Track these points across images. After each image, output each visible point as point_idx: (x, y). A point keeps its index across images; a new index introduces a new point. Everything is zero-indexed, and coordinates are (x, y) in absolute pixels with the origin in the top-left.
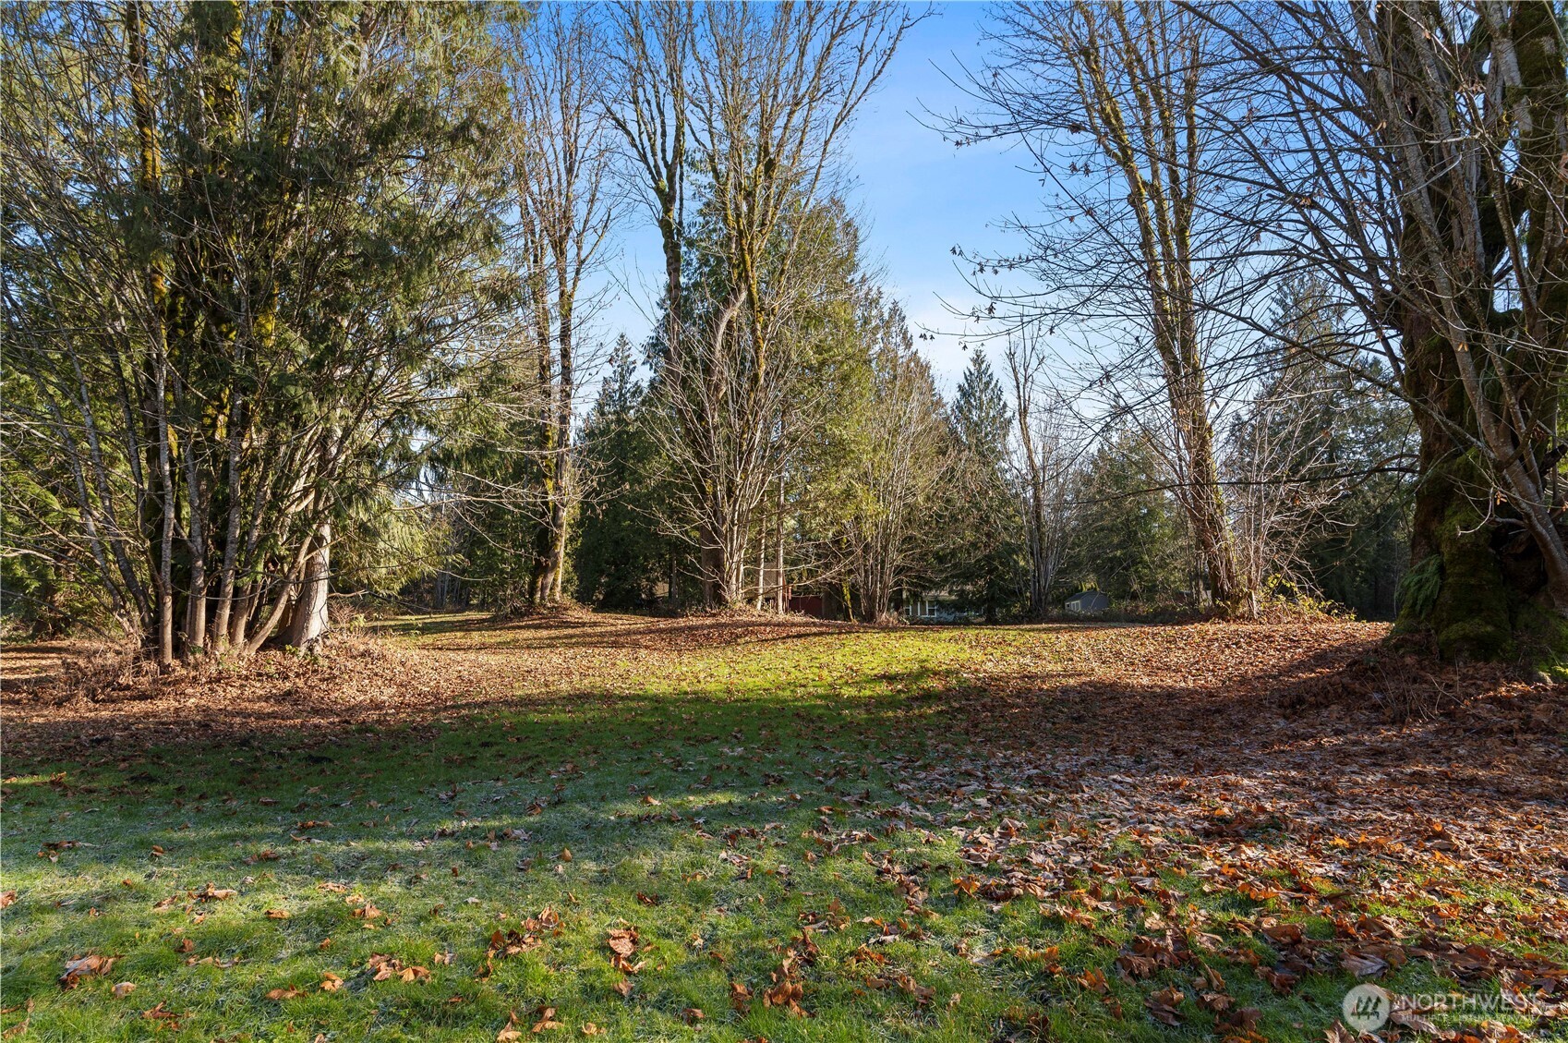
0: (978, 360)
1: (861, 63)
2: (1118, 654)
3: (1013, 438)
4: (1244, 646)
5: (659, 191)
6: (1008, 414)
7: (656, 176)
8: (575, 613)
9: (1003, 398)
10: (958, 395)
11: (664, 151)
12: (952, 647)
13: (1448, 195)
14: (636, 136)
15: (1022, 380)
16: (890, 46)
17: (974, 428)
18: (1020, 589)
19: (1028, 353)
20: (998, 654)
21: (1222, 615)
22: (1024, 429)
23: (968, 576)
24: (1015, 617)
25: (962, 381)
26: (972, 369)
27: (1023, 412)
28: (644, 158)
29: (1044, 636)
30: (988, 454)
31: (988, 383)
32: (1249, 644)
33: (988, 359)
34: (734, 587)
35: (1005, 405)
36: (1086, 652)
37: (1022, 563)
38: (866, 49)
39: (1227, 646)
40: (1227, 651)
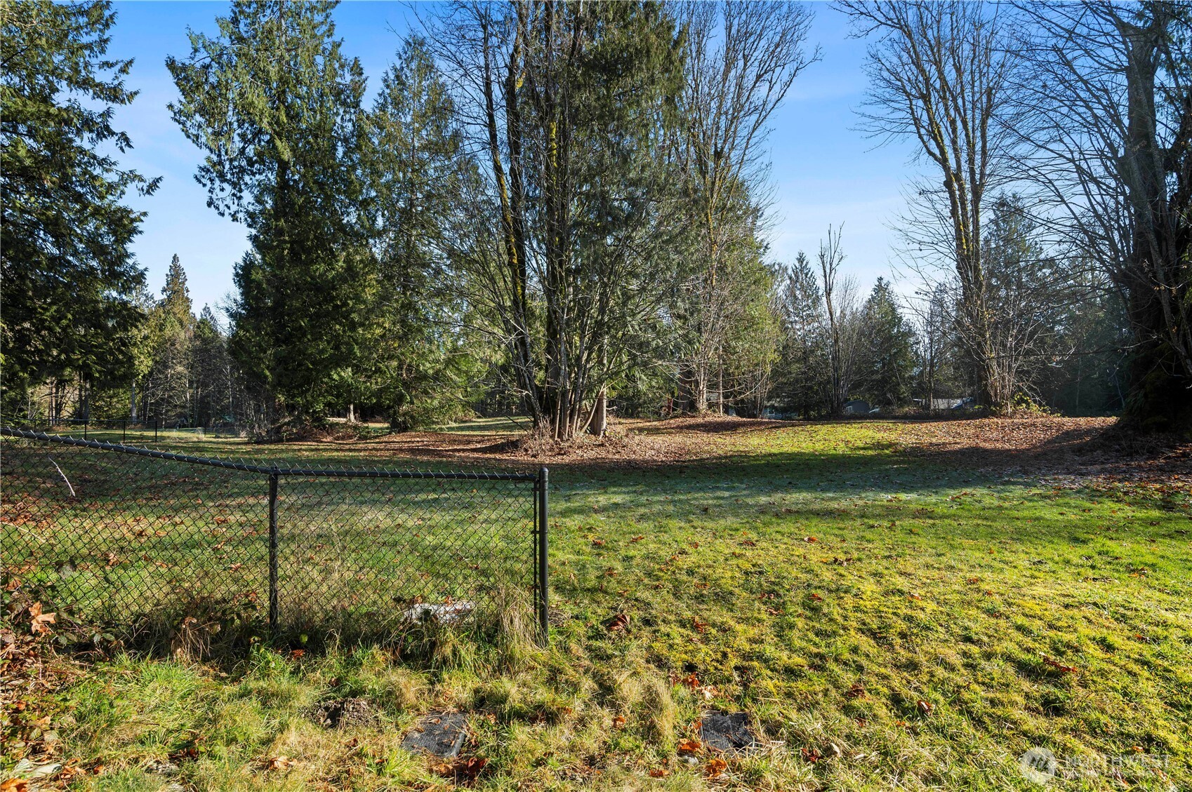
0: (801, 259)
3: (823, 308)
9: (817, 283)
13: (1163, 231)
15: (828, 271)
19: (832, 254)
22: (829, 302)
25: (791, 273)
26: (797, 265)
27: (829, 292)
31: (807, 274)
33: (807, 258)
35: (818, 288)
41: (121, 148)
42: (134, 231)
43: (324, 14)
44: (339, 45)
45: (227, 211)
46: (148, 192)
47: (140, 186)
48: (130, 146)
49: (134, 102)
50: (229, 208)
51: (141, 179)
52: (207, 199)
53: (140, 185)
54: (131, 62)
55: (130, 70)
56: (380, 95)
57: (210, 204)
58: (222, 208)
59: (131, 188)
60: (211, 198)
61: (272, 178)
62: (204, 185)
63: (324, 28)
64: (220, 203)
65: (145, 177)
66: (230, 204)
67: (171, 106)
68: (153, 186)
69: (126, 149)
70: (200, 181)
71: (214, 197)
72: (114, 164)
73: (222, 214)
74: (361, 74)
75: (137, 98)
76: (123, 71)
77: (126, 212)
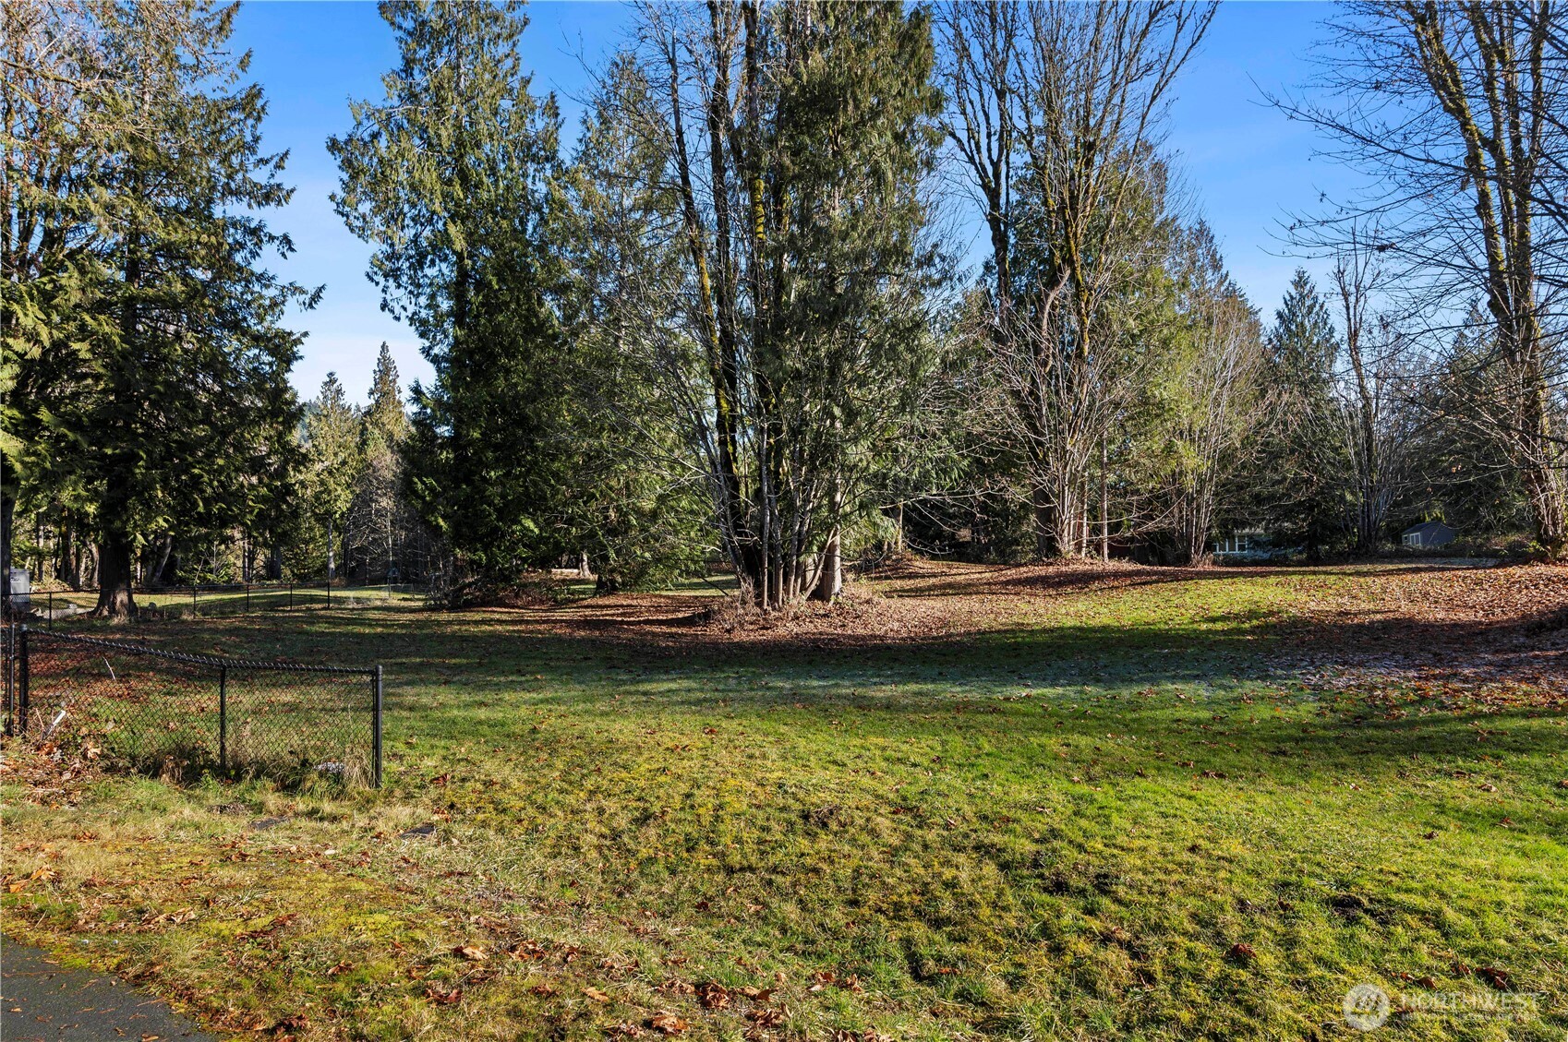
0: (1300, 282)
1: (1180, 28)
2: (1426, 595)
3: (1341, 364)
4: (1542, 587)
5: (985, 186)
6: (1337, 337)
7: (981, 171)
8: (917, 563)
9: (1329, 322)
10: (1277, 323)
11: (989, 150)
12: (1279, 590)
14: (965, 141)
15: (1352, 300)
16: (1210, 8)
17: (1294, 356)
18: (1346, 526)
19: (1360, 270)
20: (1320, 595)
21: (1542, 558)
22: (1355, 353)
23: (1289, 513)
24: (1340, 554)
25: (1282, 306)
26: (1294, 293)
27: (1353, 335)
28: (971, 160)
29: (1362, 580)
30: (1313, 383)
31: (1311, 308)
32: (1546, 586)
33: (1312, 281)
34: (1066, 539)
35: (1332, 330)
36: (1398, 593)
37: (1349, 497)
38: (1184, 15)
39: (1527, 588)
40: (1525, 591)
41: (283, 254)
42: (296, 357)
43: (511, 43)
44: (528, 82)
45: (403, 315)
46: (311, 306)
47: (301, 301)
48: (293, 250)
49: (290, 201)
50: (405, 309)
51: (303, 292)
52: (381, 301)
53: (301, 298)
54: (286, 154)
55: (287, 163)
56: (580, 141)
57: (384, 306)
58: (398, 310)
59: (292, 304)
60: (385, 300)
61: (446, 271)
62: (377, 284)
63: (509, 63)
64: (395, 304)
65: (306, 288)
66: (407, 305)
67: (332, 198)
68: (316, 297)
69: (289, 254)
70: (371, 279)
71: (388, 297)
72: (273, 278)
73: (398, 319)
74: (557, 115)
75: (293, 196)
76: (279, 167)
77: (285, 335)
